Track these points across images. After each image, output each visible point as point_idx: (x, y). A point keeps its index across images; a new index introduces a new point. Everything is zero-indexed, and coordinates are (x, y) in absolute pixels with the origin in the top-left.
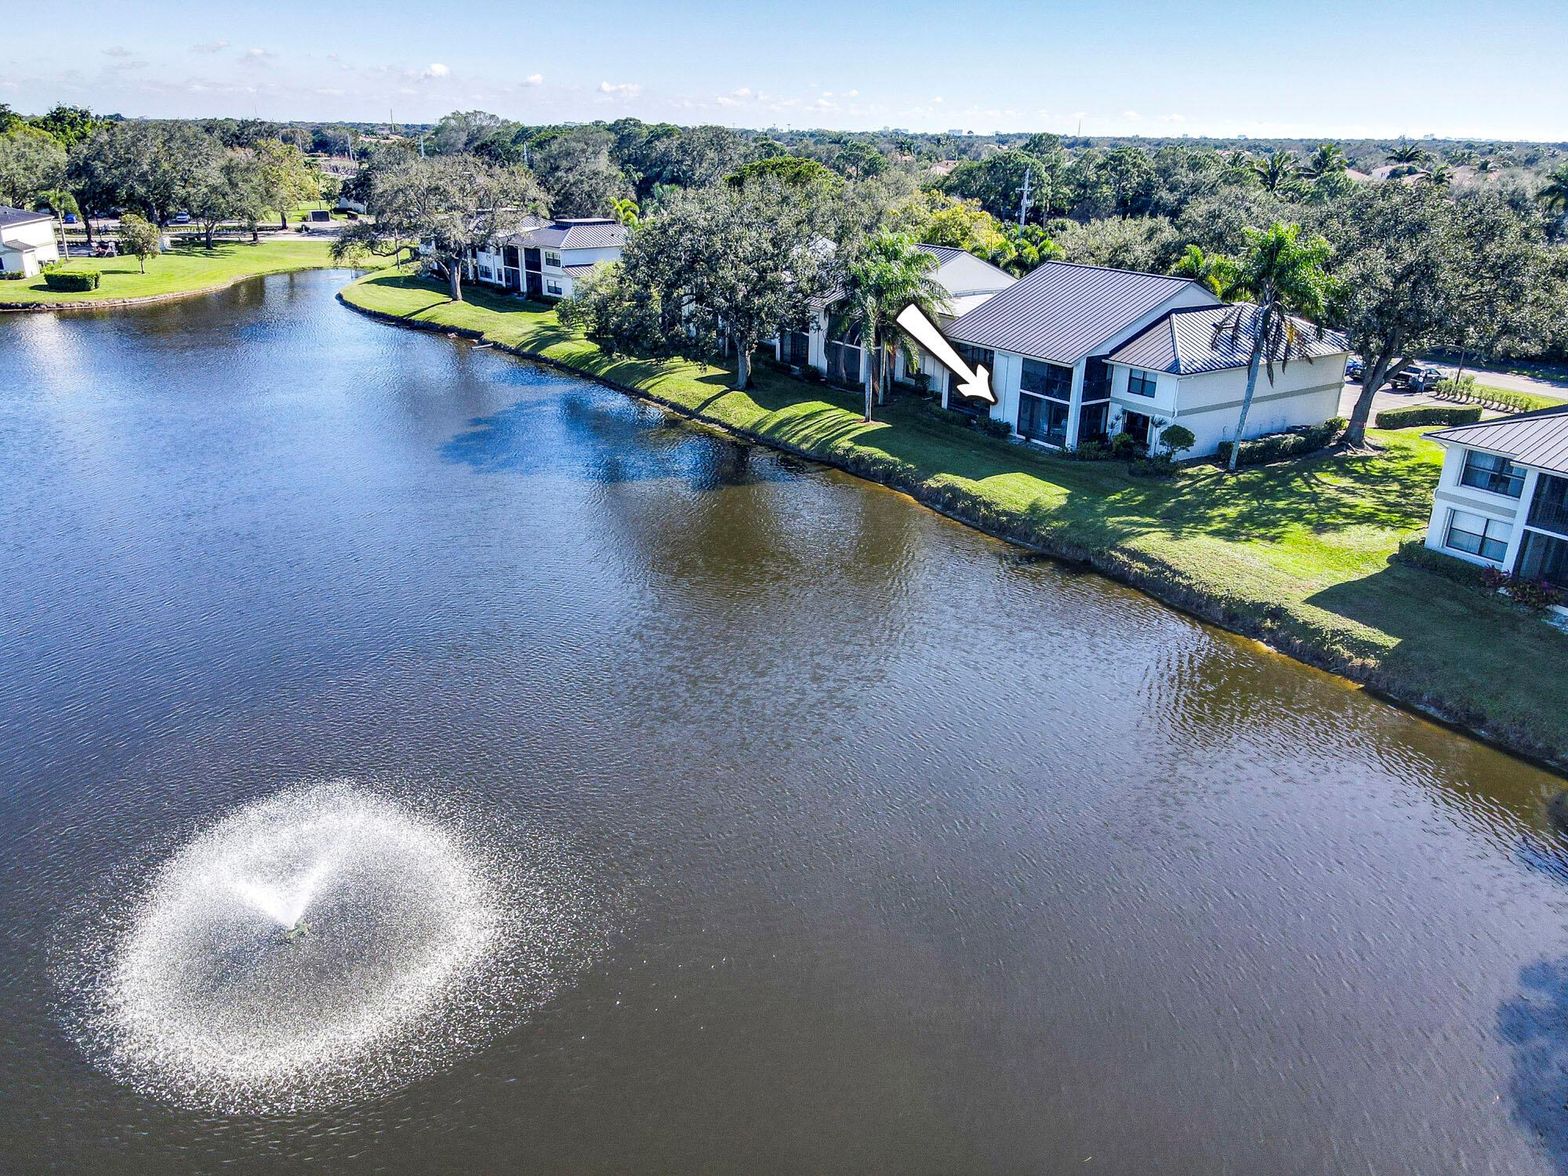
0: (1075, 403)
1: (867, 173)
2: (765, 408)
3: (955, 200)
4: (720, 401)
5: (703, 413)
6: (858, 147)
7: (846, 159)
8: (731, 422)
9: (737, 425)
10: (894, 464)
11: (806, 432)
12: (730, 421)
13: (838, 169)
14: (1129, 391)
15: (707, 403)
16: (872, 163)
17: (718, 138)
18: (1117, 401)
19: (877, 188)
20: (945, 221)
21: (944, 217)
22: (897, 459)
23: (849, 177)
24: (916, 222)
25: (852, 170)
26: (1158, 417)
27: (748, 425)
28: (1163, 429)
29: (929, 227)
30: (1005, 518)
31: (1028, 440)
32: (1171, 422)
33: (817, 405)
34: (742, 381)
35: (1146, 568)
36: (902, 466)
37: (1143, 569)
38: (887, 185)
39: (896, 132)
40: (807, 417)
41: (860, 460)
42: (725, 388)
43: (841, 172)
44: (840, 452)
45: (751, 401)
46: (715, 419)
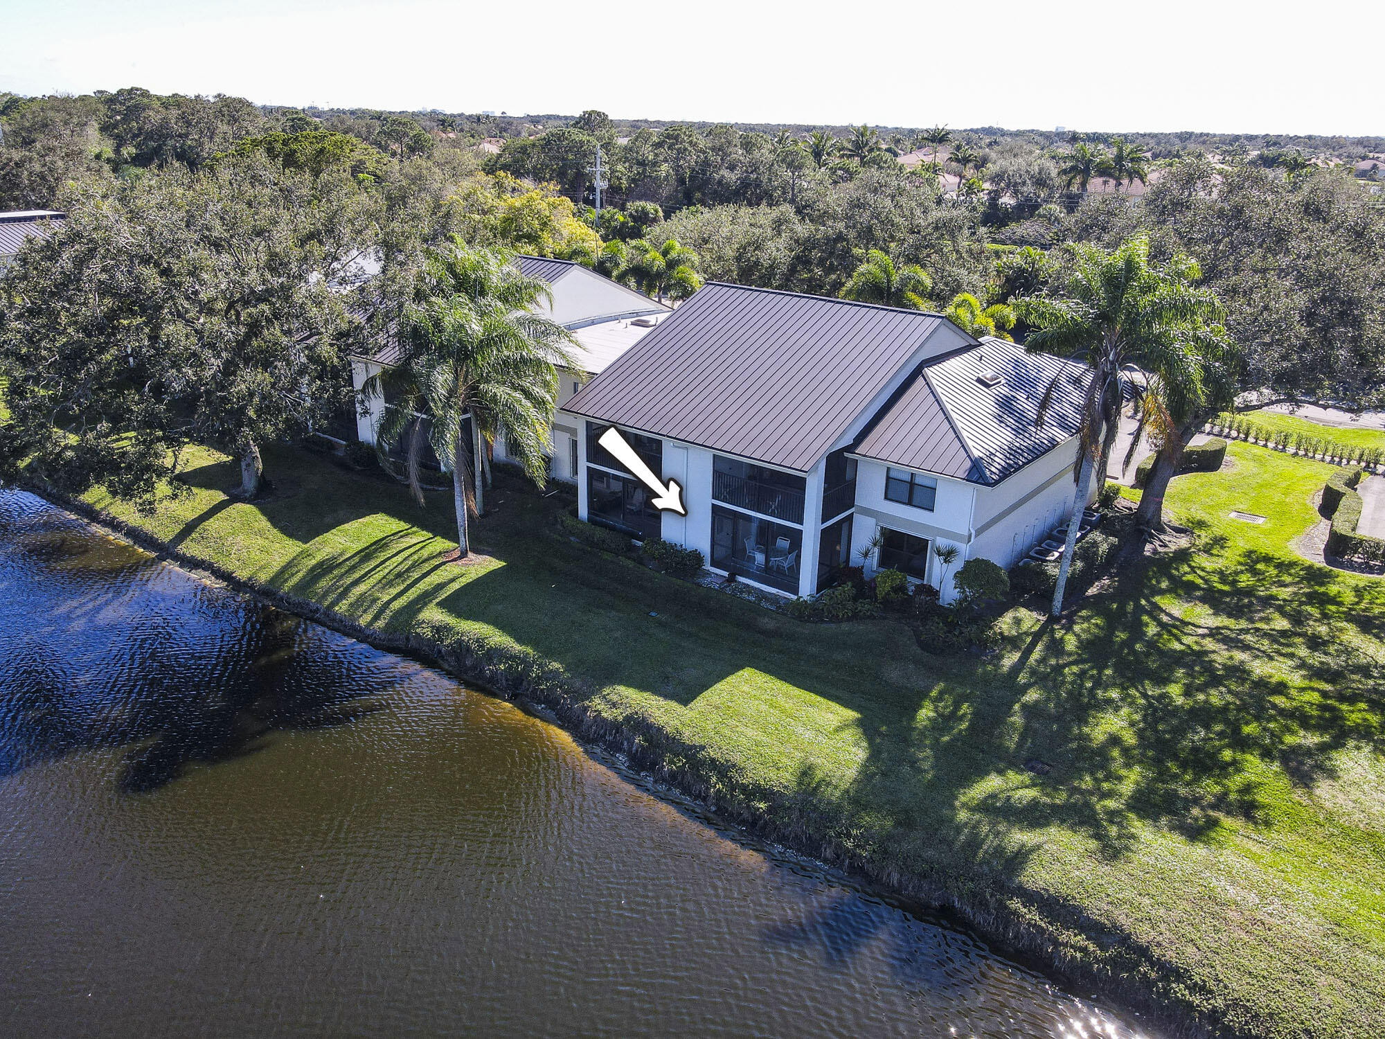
0: (811, 527)
1: (412, 150)
2: (291, 535)
3: (527, 183)
4: (213, 524)
5: (183, 549)
6: (400, 123)
7: (389, 135)
8: (231, 568)
9: (242, 575)
10: (523, 660)
11: (362, 588)
12: (230, 565)
13: (380, 146)
14: (886, 498)
15: (189, 529)
16: (417, 139)
17: (232, 109)
18: (867, 512)
19: (429, 169)
20: (519, 209)
21: (518, 204)
22: (529, 650)
23: (394, 154)
24: (483, 210)
25: (395, 147)
26: (942, 542)
27: (263, 577)
28: (957, 565)
29: (500, 216)
30: (762, 805)
31: (731, 579)
32: (965, 551)
33: (378, 525)
34: (249, 483)
35: (1091, 947)
36: (540, 666)
37: (1084, 950)
38: (438, 164)
39: (433, 112)
40: (366, 554)
41: (461, 649)
42: (220, 496)
43: (385, 149)
44: (427, 633)
45: (263, 523)
46: (203, 561)
